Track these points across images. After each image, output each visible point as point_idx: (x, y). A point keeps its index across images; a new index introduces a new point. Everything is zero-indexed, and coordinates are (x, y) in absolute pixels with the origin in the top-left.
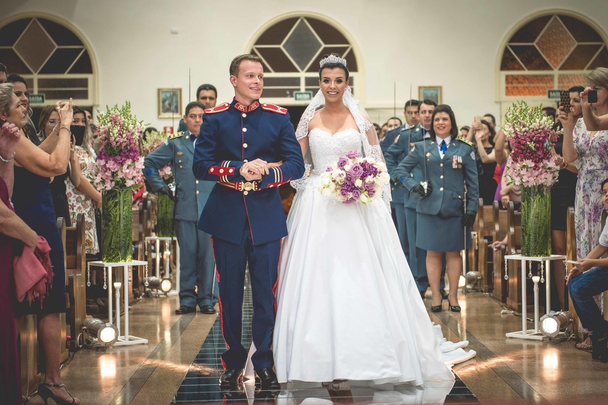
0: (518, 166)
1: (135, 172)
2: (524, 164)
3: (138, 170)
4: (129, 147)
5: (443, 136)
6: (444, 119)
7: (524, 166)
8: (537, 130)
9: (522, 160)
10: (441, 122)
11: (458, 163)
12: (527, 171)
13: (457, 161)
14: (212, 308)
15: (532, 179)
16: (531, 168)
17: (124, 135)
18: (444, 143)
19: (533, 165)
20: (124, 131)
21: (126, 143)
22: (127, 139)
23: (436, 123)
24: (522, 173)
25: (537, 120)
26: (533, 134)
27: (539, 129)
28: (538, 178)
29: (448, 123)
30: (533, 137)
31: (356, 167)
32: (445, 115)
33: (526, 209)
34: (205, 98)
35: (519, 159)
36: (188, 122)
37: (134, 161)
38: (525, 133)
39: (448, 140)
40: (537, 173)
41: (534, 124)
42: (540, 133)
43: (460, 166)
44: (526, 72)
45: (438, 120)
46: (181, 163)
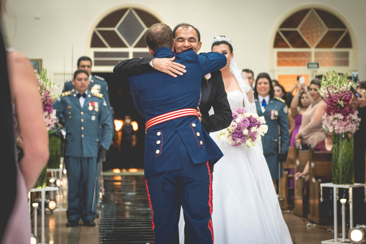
0: (331, 118)
1: (50, 121)
2: (336, 116)
3: (52, 120)
4: (45, 103)
5: (264, 96)
6: (265, 83)
7: (335, 119)
8: (345, 92)
9: (334, 114)
10: (263, 85)
11: (275, 116)
12: (338, 122)
13: (274, 114)
14: (93, 222)
15: (342, 128)
16: (341, 119)
17: (43, 94)
18: (264, 101)
19: (342, 117)
20: (43, 91)
21: (44, 100)
22: (45, 97)
23: (259, 86)
24: (334, 123)
25: (345, 85)
26: (342, 95)
27: (346, 91)
28: (346, 127)
29: (268, 86)
30: (342, 97)
31: (245, 120)
32: (266, 80)
33: (337, 150)
34: (84, 66)
35: (332, 113)
36: (76, 84)
37: (49, 113)
38: (336, 94)
39: (267, 99)
40: (345, 123)
41: (343, 87)
42: (347, 94)
43: (276, 118)
44: (292, 50)
45: (260, 83)
46: (70, 115)
